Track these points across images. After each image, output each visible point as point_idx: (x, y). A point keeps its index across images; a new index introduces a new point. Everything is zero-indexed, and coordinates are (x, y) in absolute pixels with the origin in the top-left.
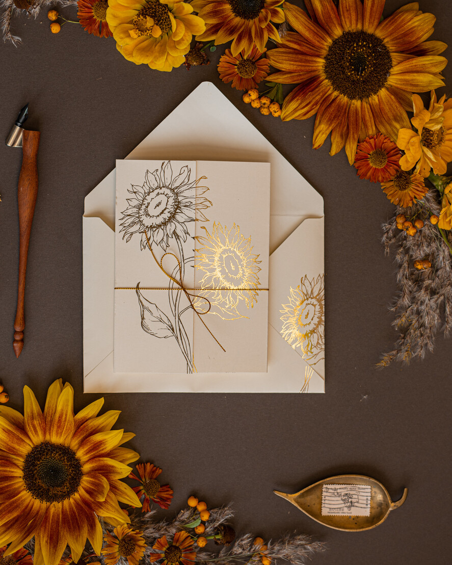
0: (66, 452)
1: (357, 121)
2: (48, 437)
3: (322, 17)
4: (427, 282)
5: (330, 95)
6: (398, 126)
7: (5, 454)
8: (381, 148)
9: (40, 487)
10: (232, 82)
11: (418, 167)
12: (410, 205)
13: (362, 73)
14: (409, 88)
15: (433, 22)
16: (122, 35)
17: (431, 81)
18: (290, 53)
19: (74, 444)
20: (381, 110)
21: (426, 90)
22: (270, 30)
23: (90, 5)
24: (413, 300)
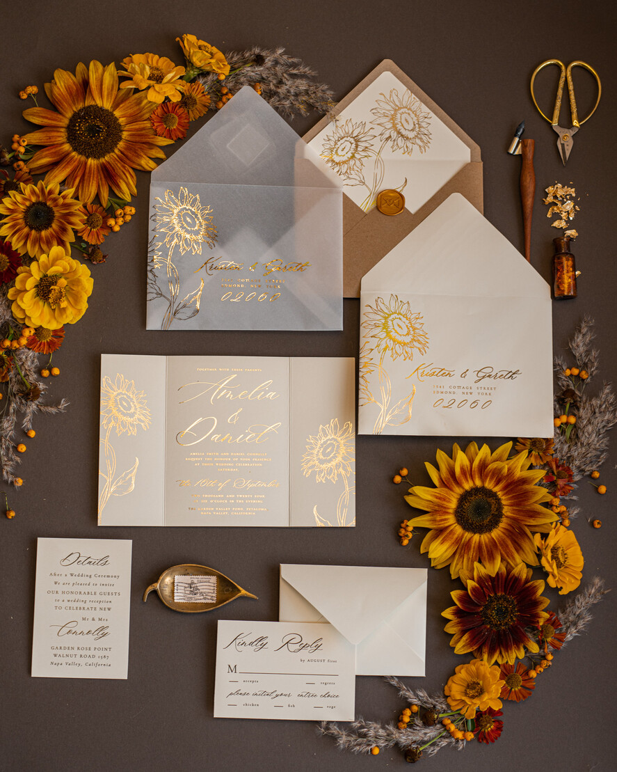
1: (139, 135)
2: (451, 511)
3: (54, 159)
4: (272, 87)
5: (117, 155)
6: (145, 102)
8: (162, 118)
10: (104, 235)
11: (178, 88)
12: (209, 97)
13: (101, 128)
14: (115, 92)
15: (62, 70)
16: (64, 316)
17: (111, 71)
18: (83, 186)
19: (459, 491)
20: (131, 116)
21: (117, 79)
22: (64, 197)
23: (39, 343)
24: (286, 98)
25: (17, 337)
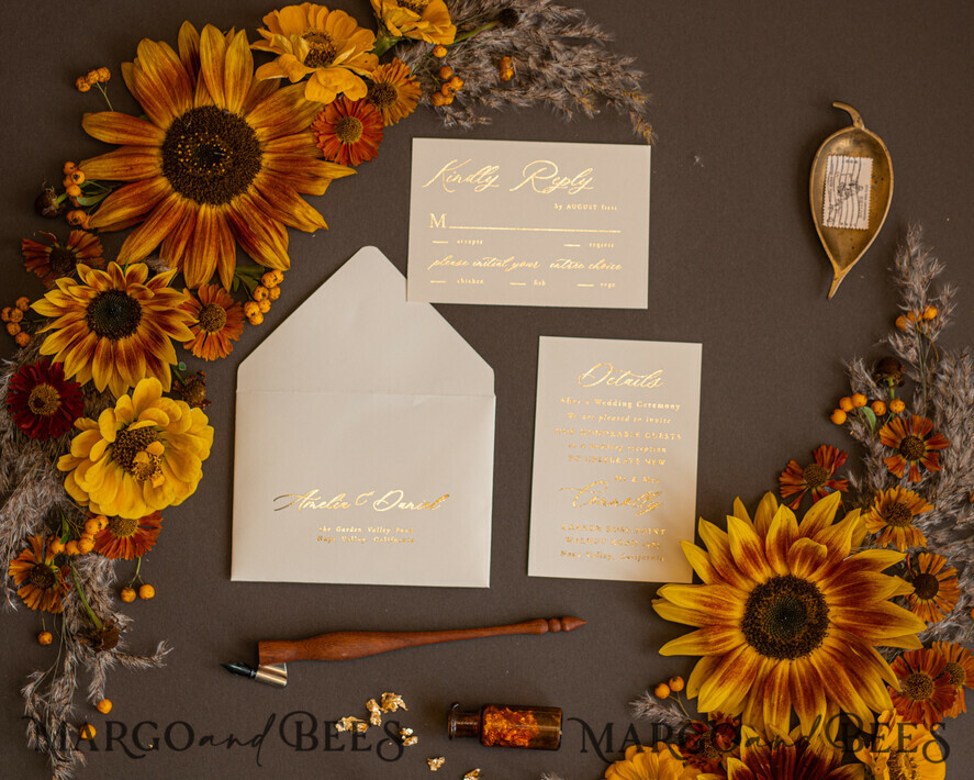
0: (757, 597)
1: (292, 160)
2: (735, 623)
3: (141, 207)
4: (532, 64)
5: (252, 198)
6: (301, 102)
7: (756, 685)
8: (333, 125)
9: (806, 636)
10: (232, 340)
11: (362, 73)
12: (418, 84)
13: (222, 152)
14: (247, 82)
15: (151, 42)
16: (160, 497)
17: (237, 50)
18: (191, 256)
19: (746, 586)
20: (276, 124)
21: (250, 57)
22: (158, 283)
23: (115, 542)
24: (557, 85)
25: (76, 536)
